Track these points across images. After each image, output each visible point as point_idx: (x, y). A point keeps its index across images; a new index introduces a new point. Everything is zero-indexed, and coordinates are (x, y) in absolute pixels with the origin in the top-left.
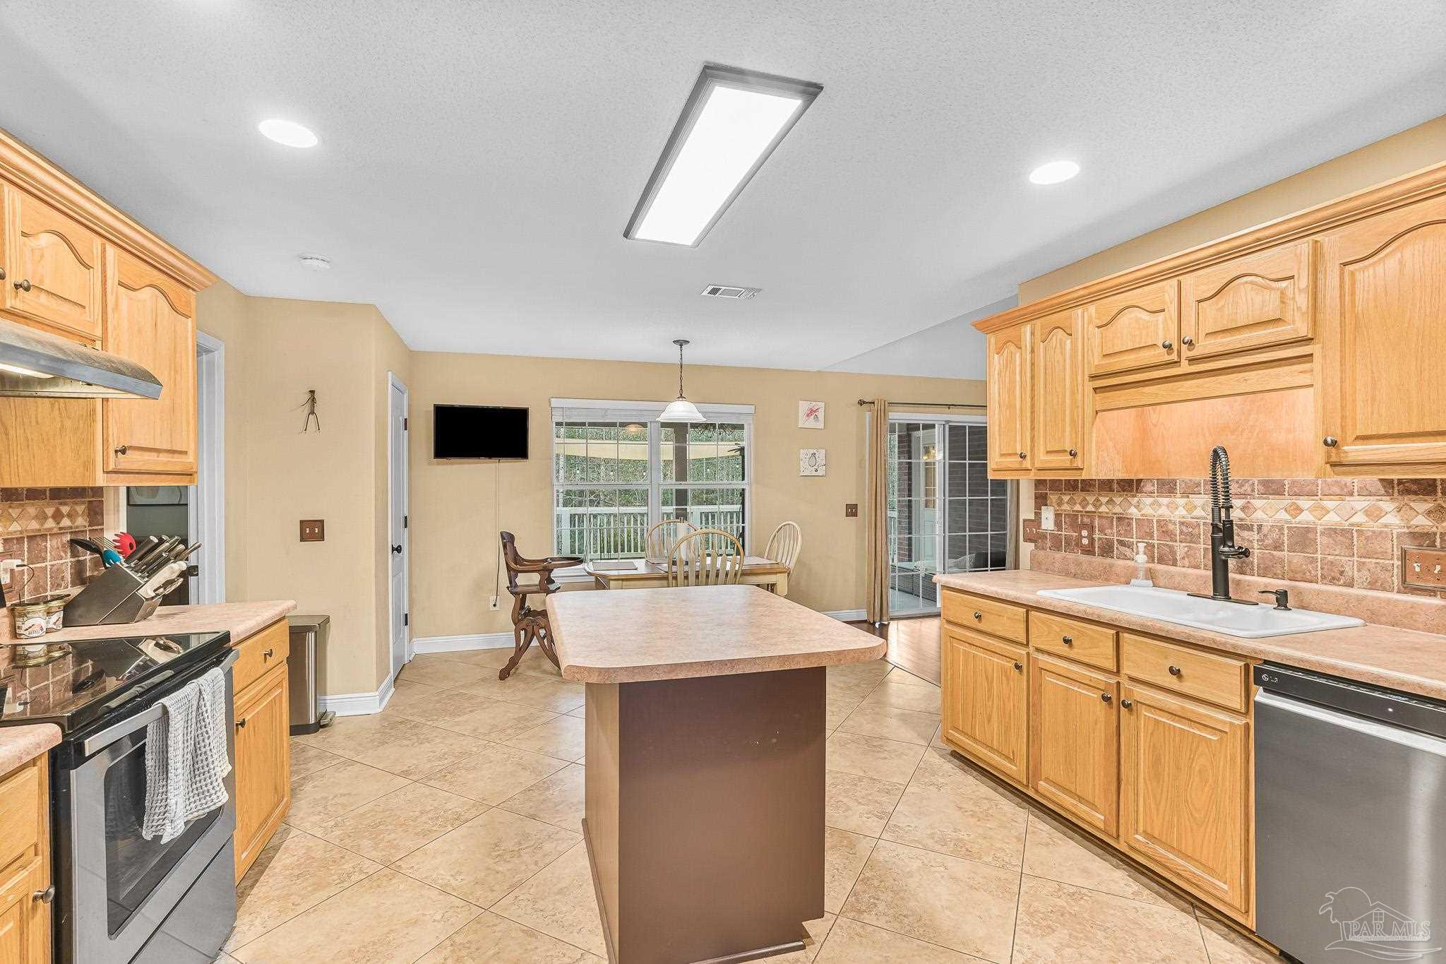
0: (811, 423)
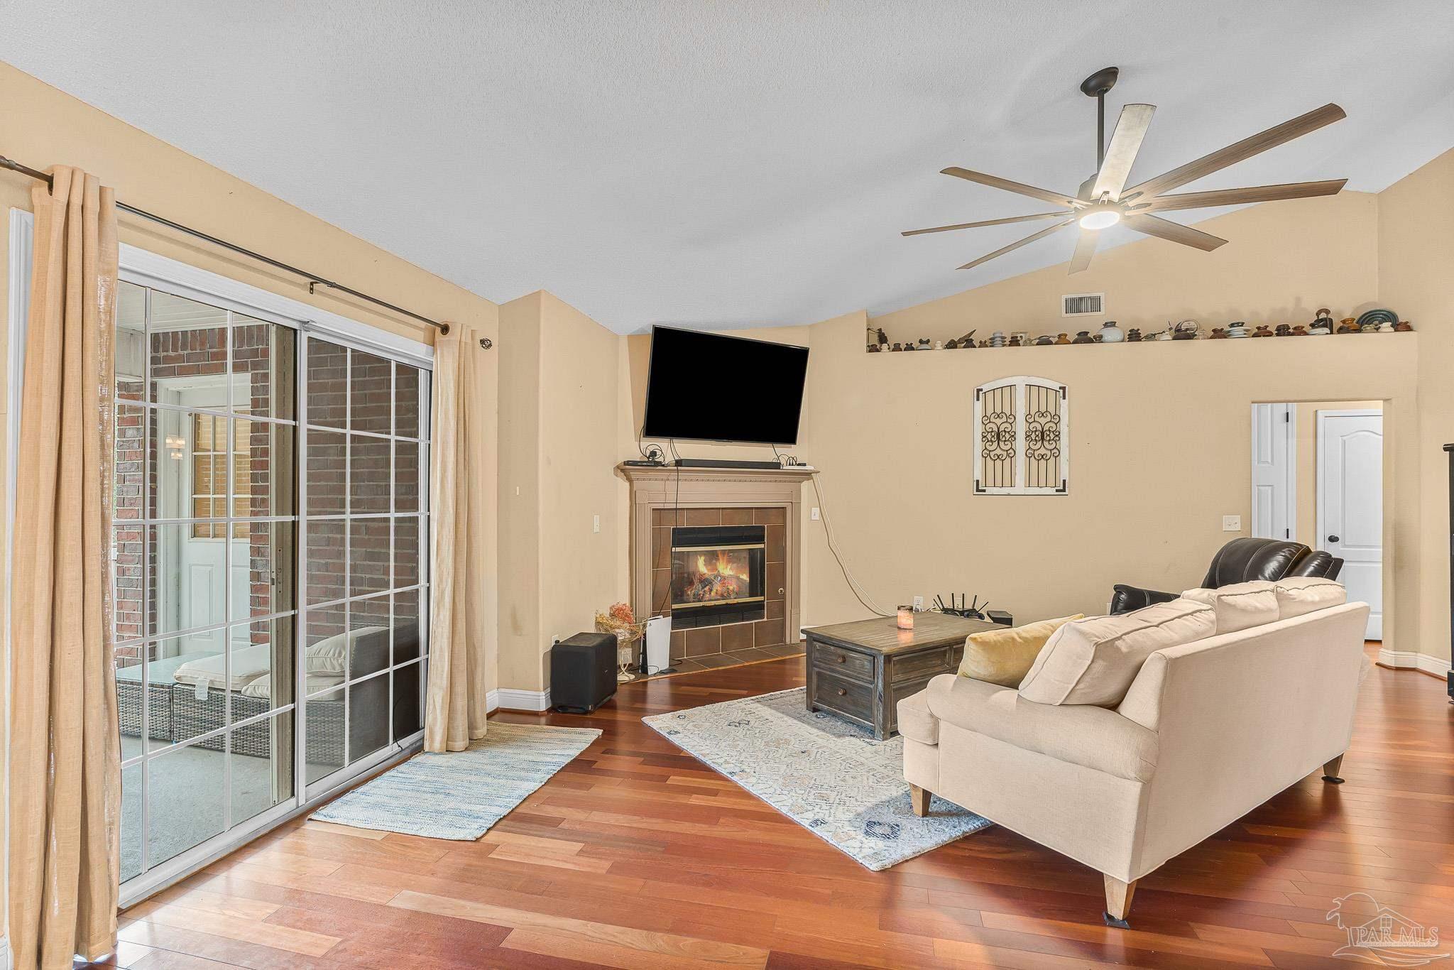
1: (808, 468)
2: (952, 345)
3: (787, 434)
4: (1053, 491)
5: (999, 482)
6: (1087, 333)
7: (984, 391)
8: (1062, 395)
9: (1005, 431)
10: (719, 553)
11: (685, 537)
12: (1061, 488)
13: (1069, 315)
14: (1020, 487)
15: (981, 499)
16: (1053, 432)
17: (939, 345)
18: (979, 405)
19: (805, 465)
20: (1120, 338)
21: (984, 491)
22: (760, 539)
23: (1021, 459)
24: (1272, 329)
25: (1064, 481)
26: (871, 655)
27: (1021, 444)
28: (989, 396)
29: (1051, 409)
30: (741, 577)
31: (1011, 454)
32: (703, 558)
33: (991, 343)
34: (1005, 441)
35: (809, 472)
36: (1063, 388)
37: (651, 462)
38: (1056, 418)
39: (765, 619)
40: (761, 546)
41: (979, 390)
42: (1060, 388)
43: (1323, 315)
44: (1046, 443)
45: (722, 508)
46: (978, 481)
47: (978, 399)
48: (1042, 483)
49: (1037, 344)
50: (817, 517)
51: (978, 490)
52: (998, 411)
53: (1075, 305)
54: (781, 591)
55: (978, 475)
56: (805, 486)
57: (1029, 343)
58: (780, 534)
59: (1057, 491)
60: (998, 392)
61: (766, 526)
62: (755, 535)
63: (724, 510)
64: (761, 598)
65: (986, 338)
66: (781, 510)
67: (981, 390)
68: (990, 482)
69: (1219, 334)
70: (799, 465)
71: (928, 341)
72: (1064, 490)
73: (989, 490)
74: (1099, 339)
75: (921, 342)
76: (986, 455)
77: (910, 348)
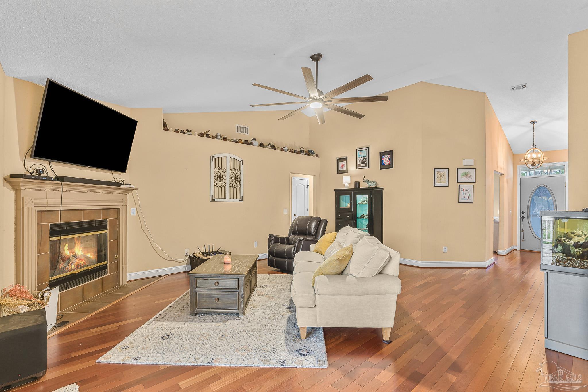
1: (132, 186)
2: (201, 135)
3: (122, 167)
4: (238, 200)
5: (220, 197)
6: (248, 141)
8: (242, 163)
9: (222, 175)
12: (241, 199)
13: (238, 132)
14: (228, 199)
15: (213, 203)
16: (239, 177)
17: (196, 134)
18: (213, 163)
19: (130, 185)
20: (257, 145)
21: (215, 200)
22: (104, 227)
23: (228, 187)
24: (293, 150)
25: (242, 196)
26: (237, 278)
27: (228, 181)
28: (217, 159)
29: (238, 168)
31: (224, 185)
32: (67, 243)
33: (216, 138)
34: (222, 179)
35: (132, 189)
36: (242, 161)
38: (240, 172)
39: (108, 274)
40: (105, 231)
41: (213, 157)
43: (302, 149)
44: (236, 182)
45: (84, 210)
46: (212, 196)
47: (213, 161)
48: (235, 197)
49: (232, 142)
50: (135, 213)
51: (212, 200)
52: (220, 166)
53: (240, 129)
54: (116, 257)
55: (212, 193)
56: (129, 196)
57: (229, 140)
58: (116, 223)
59: (240, 200)
60: (220, 158)
61: (108, 219)
62: (101, 225)
63: (85, 211)
64: (105, 263)
65: (214, 135)
66: (116, 210)
67: (214, 157)
68: (217, 196)
69: (282, 149)
70: (126, 184)
71: (191, 131)
72: (242, 200)
73: (217, 200)
74: (251, 144)
75: (187, 130)
76: (215, 185)
77: (182, 132)
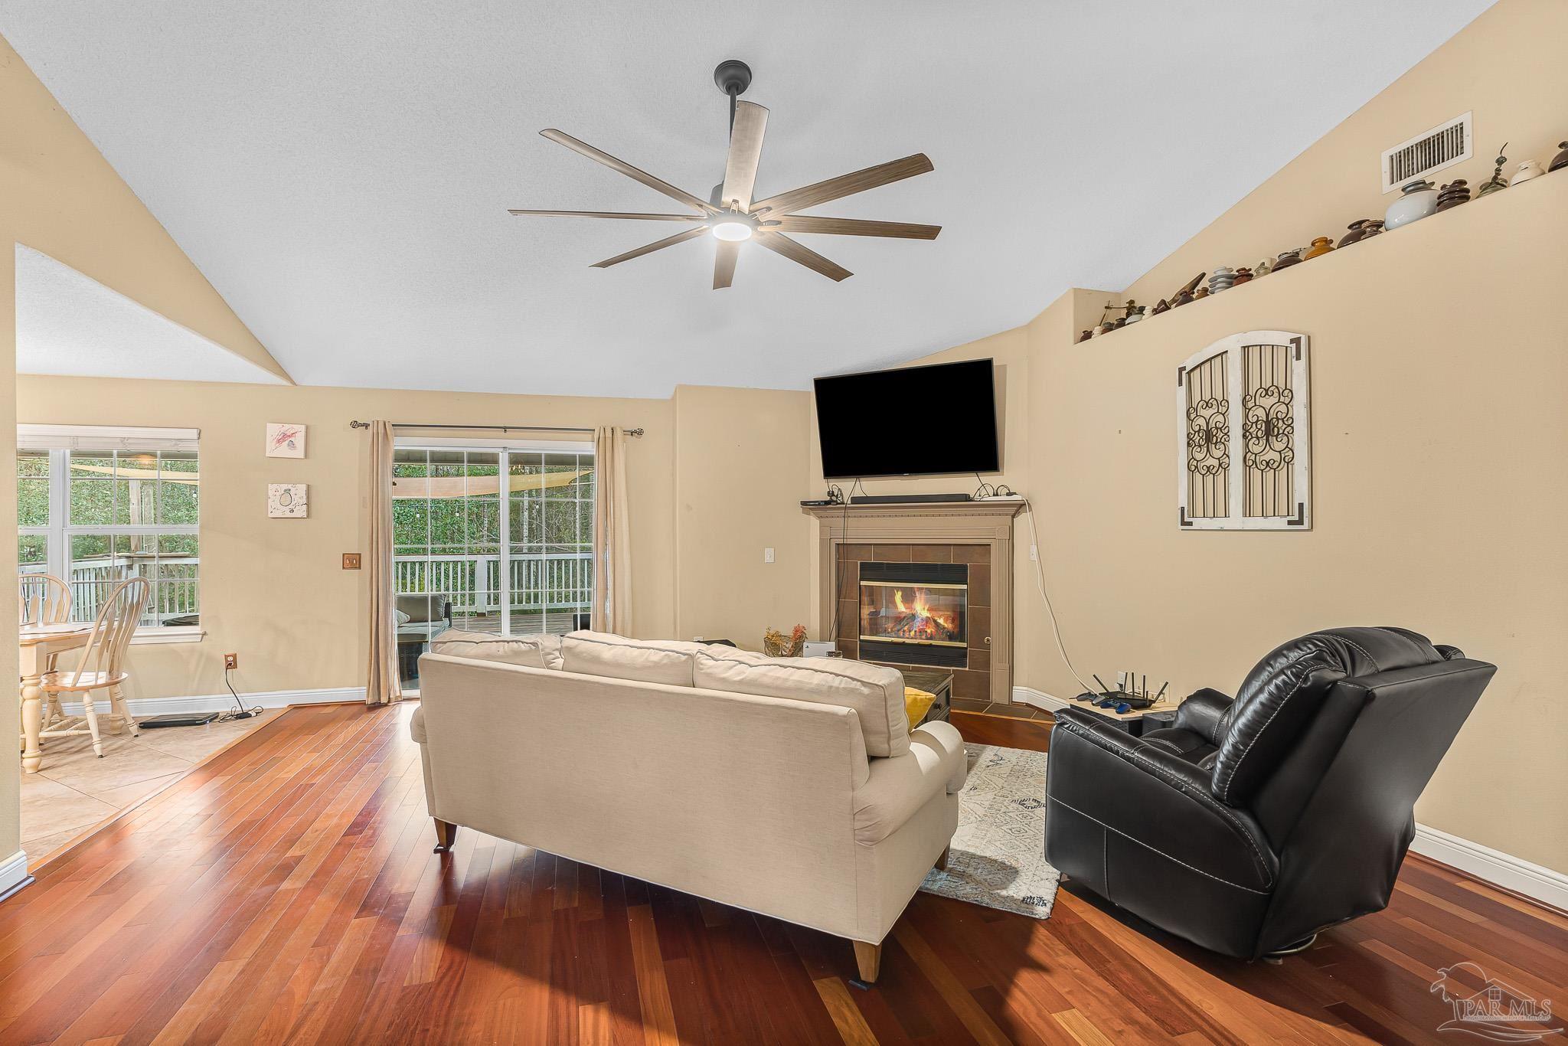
0: (284, 451)
2: (1165, 306)
3: (987, 461)
4: (1281, 523)
5: (1209, 511)
6: (1363, 223)
7: (1188, 370)
8: (1294, 353)
9: (1216, 427)
10: (916, 590)
11: (871, 570)
12: (1296, 518)
14: (1237, 517)
15: (1186, 535)
16: (1283, 419)
17: (1150, 311)
18: (1181, 393)
19: (1015, 495)
21: (1190, 524)
22: (961, 579)
23: (1237, 469)
25: (1301, 505)
27: (1236, 445)
28: (1195, 375)
29: (1279, 380)
30: (939, 621)
31: (1224, 464)
32: (900, 593)
34: (1217, 443)
36: (1297, 341)
37: (831, 502)
38: (1286, 395)
39: (967, 669)
40: (964, 587)
41: (1181, 370)
42: (1292, 341)
44: (1272, 439)
45: (914, 544)
46: (1183, 509)
47: (1180, 383)
48: (1269, 510)
51: (1183, 523)
52: (1207, 397)
54: (985, 638)
55: (1183, 499)
56: (1021, 519)
59: (1290, 523)
60: (1205, 366)
61: (968, 565)
62: (954, 573)
63: (915, 547)
64: (963, 644)
66: (985, 547)
67: (1184, 368)
68: (1199, 511)
70: (1005, 494)
72: (1300, 522)
73: (1198, 523)
74: (1373, 231)
75: (1130, 312)
76: (1193, 467)
